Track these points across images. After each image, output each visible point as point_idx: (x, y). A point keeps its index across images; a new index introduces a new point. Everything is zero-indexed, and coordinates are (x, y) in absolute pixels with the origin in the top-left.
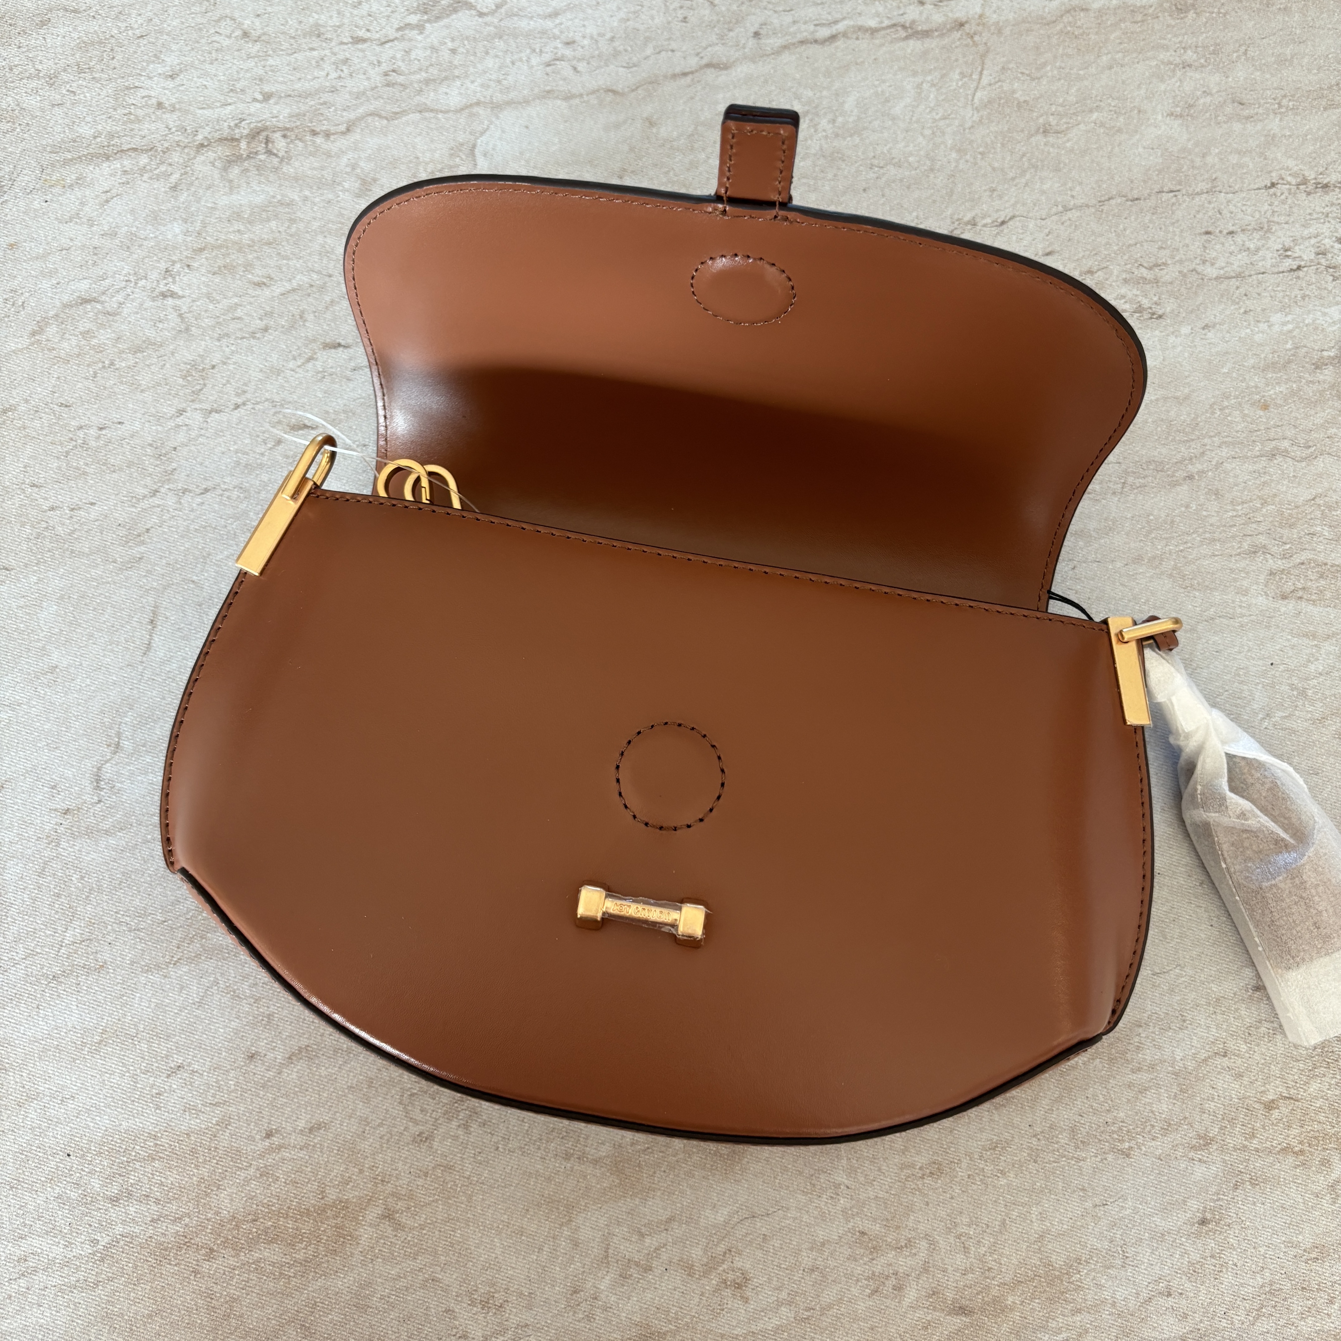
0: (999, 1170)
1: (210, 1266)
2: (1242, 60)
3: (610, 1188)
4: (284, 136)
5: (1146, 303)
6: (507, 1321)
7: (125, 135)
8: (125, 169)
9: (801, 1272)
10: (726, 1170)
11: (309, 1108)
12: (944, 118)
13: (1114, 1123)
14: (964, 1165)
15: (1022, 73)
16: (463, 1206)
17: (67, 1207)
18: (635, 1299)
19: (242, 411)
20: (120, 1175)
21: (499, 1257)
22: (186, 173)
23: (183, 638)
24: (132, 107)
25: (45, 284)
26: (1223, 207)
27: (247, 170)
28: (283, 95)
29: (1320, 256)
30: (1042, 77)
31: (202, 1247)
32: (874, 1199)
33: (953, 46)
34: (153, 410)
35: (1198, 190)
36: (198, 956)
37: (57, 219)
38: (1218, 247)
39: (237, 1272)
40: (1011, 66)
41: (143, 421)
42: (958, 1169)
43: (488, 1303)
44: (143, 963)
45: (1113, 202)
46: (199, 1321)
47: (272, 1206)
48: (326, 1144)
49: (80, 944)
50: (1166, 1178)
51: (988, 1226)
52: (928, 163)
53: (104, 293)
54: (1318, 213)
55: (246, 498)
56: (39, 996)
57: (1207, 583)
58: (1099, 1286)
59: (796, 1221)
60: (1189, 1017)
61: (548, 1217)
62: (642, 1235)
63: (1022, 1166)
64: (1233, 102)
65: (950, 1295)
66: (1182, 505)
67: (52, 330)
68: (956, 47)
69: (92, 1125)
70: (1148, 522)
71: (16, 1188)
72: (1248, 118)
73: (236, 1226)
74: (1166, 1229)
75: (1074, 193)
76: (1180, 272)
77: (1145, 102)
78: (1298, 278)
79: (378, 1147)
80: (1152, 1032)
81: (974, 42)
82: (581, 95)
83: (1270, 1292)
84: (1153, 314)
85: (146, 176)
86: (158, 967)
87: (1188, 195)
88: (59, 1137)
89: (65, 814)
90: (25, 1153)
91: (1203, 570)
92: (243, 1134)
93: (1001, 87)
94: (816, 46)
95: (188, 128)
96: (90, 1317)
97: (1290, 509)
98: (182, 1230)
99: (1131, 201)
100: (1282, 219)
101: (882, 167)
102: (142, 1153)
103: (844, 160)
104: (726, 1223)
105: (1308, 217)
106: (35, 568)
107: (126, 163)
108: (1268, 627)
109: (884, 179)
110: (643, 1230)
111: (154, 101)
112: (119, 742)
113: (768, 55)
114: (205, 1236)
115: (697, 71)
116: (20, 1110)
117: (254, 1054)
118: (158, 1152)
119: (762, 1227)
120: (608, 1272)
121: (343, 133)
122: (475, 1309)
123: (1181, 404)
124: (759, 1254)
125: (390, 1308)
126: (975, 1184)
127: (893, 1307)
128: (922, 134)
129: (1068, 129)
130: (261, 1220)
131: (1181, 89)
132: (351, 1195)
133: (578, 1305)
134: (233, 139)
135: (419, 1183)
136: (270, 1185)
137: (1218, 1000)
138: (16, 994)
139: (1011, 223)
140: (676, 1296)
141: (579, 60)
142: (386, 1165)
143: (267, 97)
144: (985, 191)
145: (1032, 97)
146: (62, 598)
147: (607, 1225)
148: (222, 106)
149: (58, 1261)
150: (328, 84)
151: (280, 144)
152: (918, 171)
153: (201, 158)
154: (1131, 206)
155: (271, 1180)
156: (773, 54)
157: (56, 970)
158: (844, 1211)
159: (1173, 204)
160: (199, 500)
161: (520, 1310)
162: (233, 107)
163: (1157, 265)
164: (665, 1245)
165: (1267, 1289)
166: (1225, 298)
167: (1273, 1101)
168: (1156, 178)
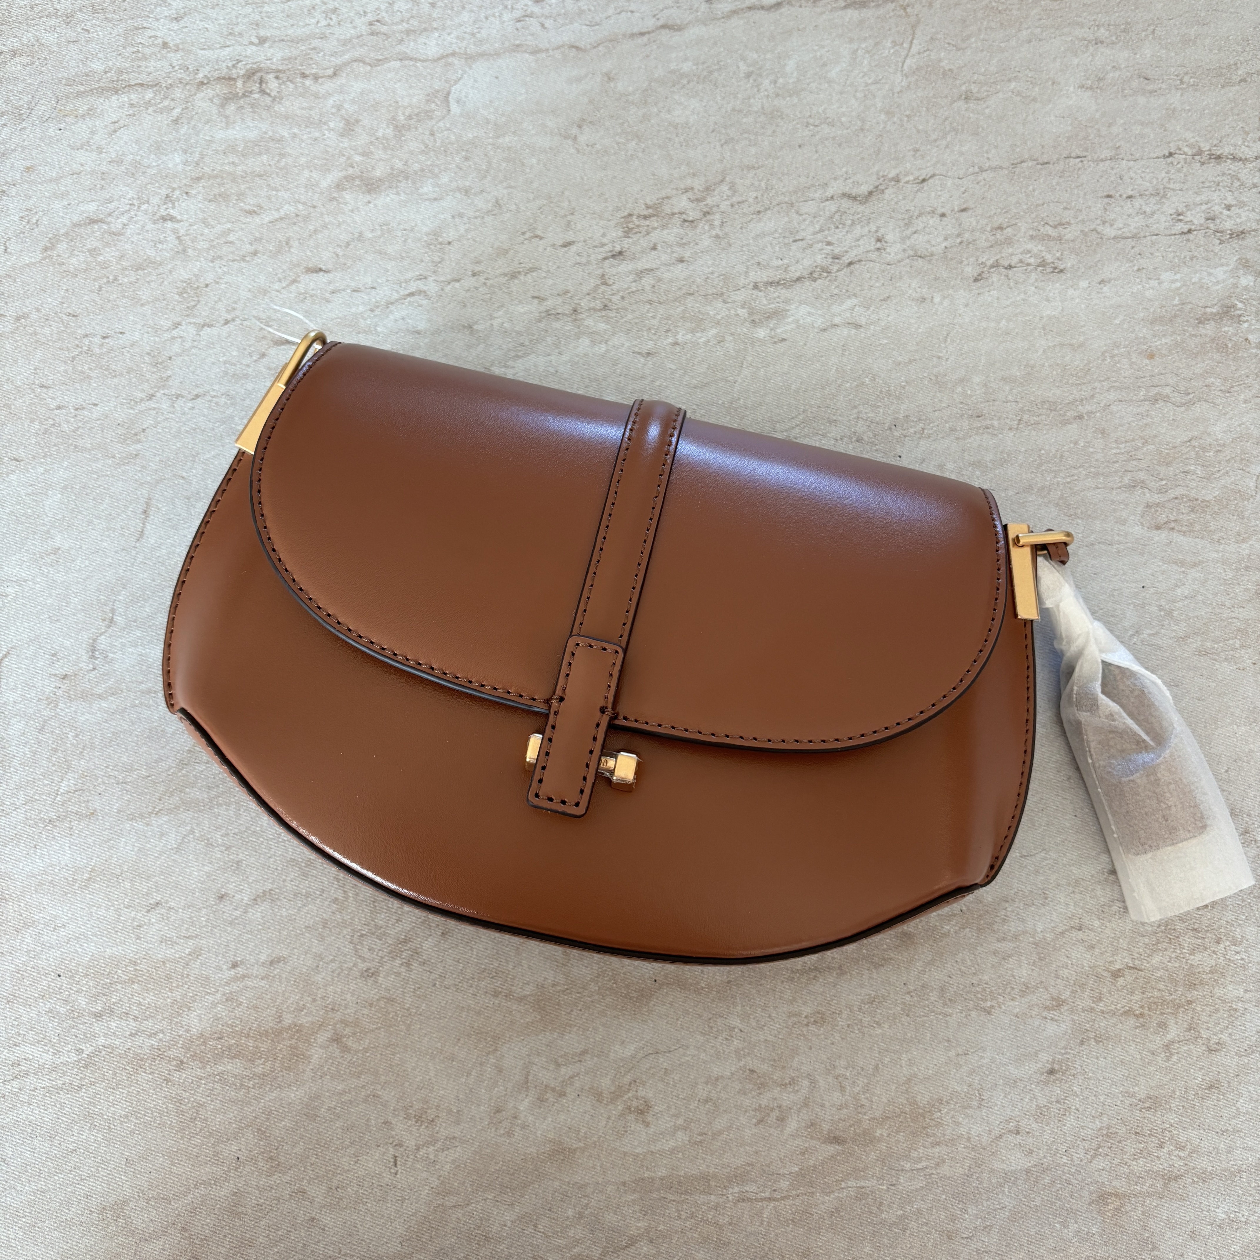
0: (875, 1021)
1: (180, 1075)
2: (1150, 38)
3: (532, 1023)
4: (277, 78)
5: (1049, 258)
6: (437, 1133)
7: (133, 71)
8: (132, 102)
9: (696, 1102)
10: (634, 1011)
11: (270, 944)
12: (876, 82)
13: (979, 985)
14: (844, 1016)
15: (949, 44)
16: (402, 1033)
17: (56, 1020)
18: (550, 1119)
19: (231, 326)
20: (104, 995)
21: (433, 1078)
22: (187, 108)
23: (172, 527)
24: (140, 46)
25: (57, 205)
26: (1123, 173)
27: (242, 107)
28: (276, 40)
29: (1209, 221)
30: (966, 48)
31: (174, 1059)
32: (764, 1042)
33: (887, 16)
34: (151, 322)
35: (1103, 156)
36: (177, 808)
37: (69, 145)
38: (1118, 209)
39: (203, 1082)
40: (939, 36)
41: (142, 332)
42: (839, 1019)
43: (421, 1117)
44: (129, 812)
45: (1024, 165)
46: (169, 1123)
47: (236, 1026)
48: (284, 976)
49: (73, 793)
50: (1021, 1033)
51: (863, 1069)
52: (859, 123)
53: (110, 215)
54: (1210, 182)
55: (232, 404)
56: (36, 837)
57: (1089, 513)
58: (958, 1124)
59: (695, 1058)
60: (1051, 895)
61: (477, 1047)
62: (558, 1065)
63: (895, 1019)
64: (1140, 77)
65: (826, 1127)
66: (1071, 442)
67: (62, 246)
68: (890, 17)
69: (80, 950)
70: (1040, 456)
71: (13, 1002)
72: (1151, 92)
73: (204, 1042)
74: (1018, 1077)
75: (990, 156)
76: (1082, 231)
77: (1060, 74)
78: (1188, 240)
79: (330, 980)
80: (1018, 907)
81: (906, 13)
82: (547, 50)
83: (1107, 1135)
84: (1055, 268)
85: (151, 110)
86: (142, 816)
87: (1093, 161)
88: (52, 960)
89: (63, 679)
90: (21, 972)
91: (1087, 501)
92: (212, 964)
93: (929, 55)
94: (763, 12)
95: (190, 67)
96: (74, 1116)
97: (1167, 449)
98: (156, 1044)
99: (1042, 164)
100: (1177, 186)
101: (817, 126)
102: (123, 976)
103: (783, 118)
104: (633, 1057)
105: (1201, 185)
106: (42, 460)
107: (132, 96)
108: (1142, 554)
109: (818, 137)
110: (560, 1060)
111: (160, 41)
112: (112, 618)
113: (719, 19)
114: (176, 1049)
115: (653, 31)
116: (18, 935)
117: (223, 895)
118: (137, 976)
119: (664, 1062)
120: (527, 1095)
121: (330, 77)
122: (410, 1122)
123: (1076, 351)
124: (661, 1086)
125: (336, 1118)
126: (853, 1032)
127: (775, 1134)
128: (855, 96)
129: (988, 96)
130: (226, 1038)
131: (1092, 63)
132: (304, 1020)
133: (500, 1122)
134: (230, 79)
135: (364, 1012)
136: (234, 1008)
137: (1077, 881)
138: (16, 834)
139: (931, 181)
140: (586, 1119)
141: (546, 17)
142: (337, 996)
143: (262, 41)
144: (909, 151)
145: (957, 66)
146: (65, 487)
147: (527, 1055)
148: (221, 48)
149: (47, 1066)
150: (317, 31)
151: (273, 85)
152: (849, 131)
153: (200, 95)
154: (1041, 169)
155: (235, 1004)
156: (723, 18)
157: (52, 815)
158: (737, 1052)
159: (1079, 169)
160: (190, 405)
161: (450, 1125)
162: (231, 48)
163: (1061, 224)
164: (578, 1074)
165: (1105, 1132)
166: (1121, 256)
167: (1119, 970)
168: (1065, 145)
